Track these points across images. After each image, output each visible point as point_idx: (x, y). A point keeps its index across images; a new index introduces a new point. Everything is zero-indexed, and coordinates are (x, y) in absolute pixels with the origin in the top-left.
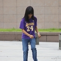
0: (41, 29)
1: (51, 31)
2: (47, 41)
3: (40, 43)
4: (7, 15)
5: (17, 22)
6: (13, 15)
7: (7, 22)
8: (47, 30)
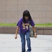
0: (39, 24)
1: (47, 25)
2: (43, 34)
3: (38, 36)
4: (9, 11)
5: (18, 18)
6: (15, 11)
7: (9, 18)
8: (43, 25)
